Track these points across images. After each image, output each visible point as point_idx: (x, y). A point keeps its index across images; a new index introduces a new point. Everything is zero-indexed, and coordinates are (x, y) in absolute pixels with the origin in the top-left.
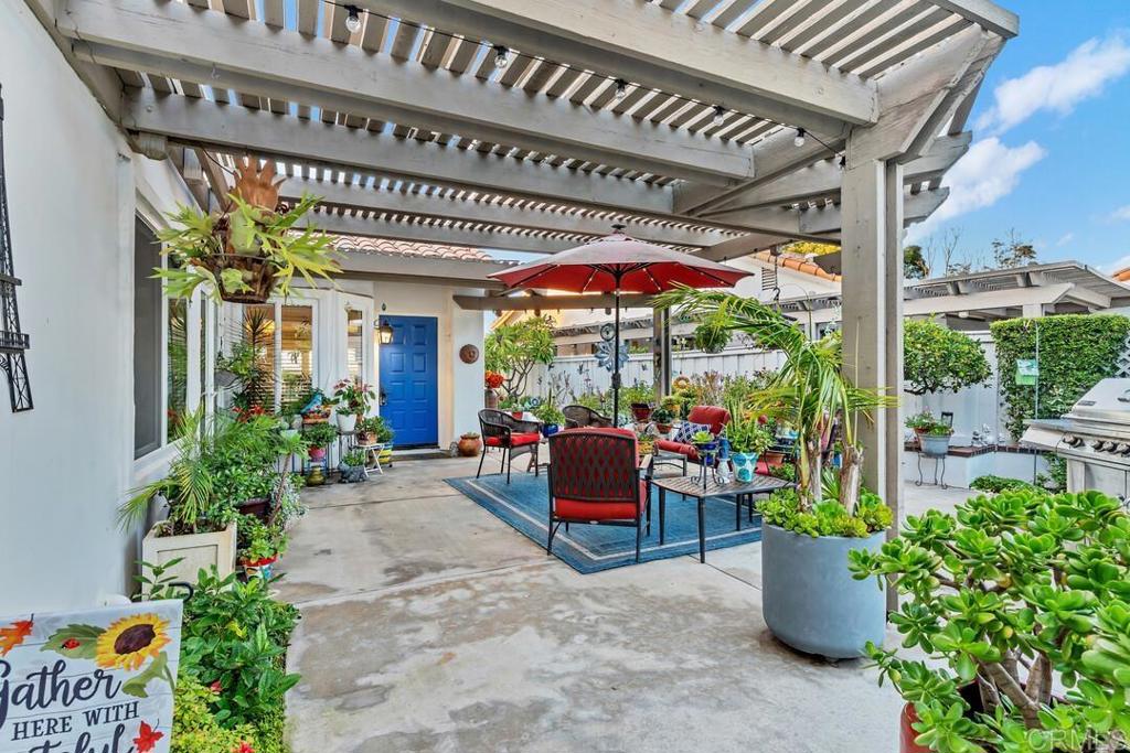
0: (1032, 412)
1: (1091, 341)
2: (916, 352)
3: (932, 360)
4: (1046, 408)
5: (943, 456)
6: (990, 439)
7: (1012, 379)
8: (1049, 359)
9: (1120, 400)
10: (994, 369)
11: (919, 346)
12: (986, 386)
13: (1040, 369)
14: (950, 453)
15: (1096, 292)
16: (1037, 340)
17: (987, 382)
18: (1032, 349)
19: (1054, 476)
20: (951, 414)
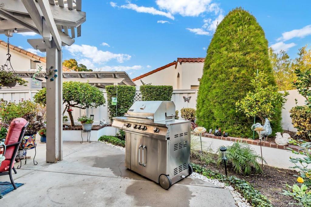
0: (115, 113)
1: (129, 93)
2: (81, 93)
3: (87, 96)
4: (119, 112)
5: (89, 131)
6: (105, 123)
7: (111, 104)
8: (120, 98)
9: (141, 109)
10: (106, 101)
11: (83, 91)
12: (104, 106)
13: (118, 101)
14: (92, 129)
15: (128, 83)
16: (117, 92)
17: (105, 104)
18: (116, 95)
19: (121, 133)
20: (93, 116)
